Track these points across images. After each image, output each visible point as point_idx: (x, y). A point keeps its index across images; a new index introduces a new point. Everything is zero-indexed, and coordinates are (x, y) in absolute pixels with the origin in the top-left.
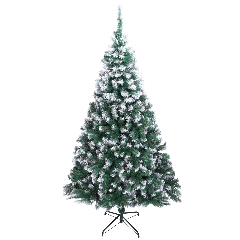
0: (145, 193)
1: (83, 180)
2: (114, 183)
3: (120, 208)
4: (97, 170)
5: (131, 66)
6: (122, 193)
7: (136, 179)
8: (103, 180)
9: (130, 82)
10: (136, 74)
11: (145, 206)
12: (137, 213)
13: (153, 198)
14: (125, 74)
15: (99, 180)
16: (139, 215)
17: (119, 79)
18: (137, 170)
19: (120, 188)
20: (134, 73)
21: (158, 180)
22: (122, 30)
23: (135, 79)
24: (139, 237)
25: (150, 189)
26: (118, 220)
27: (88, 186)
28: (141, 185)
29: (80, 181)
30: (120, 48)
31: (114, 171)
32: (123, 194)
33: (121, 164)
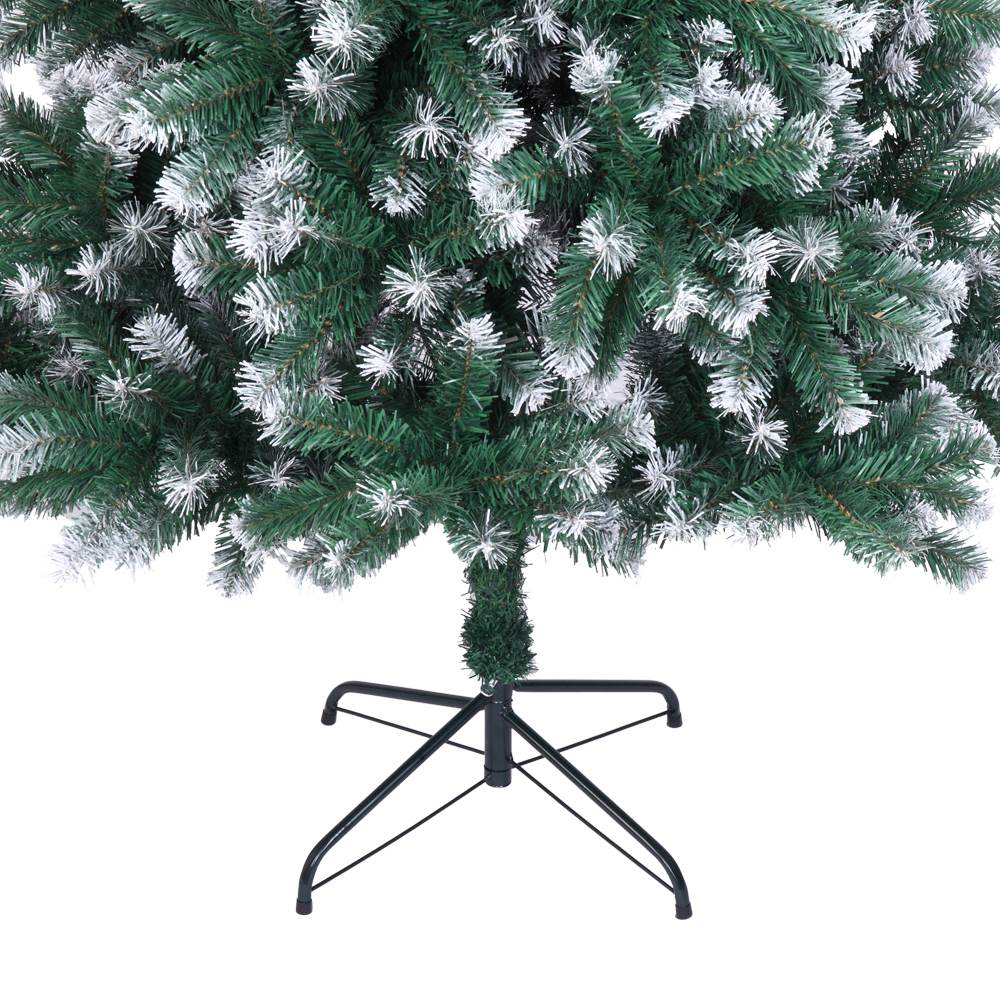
0: (757, 391)
1: (69, 272)
2: (418, 265)
3: (487, 548)
4: (221, 126)
6: (507, 392)
7: (658, 231)
8: (289, 230)
11: (754, 526)
12: (658, 702)
13: (838, 466)
15: (247, 239)
16: (674, 718)
18: (664, 116)
19: (479, 331)
21: (893, 266)
24: (684, 911)
25: (808, 352)
26: (462, 762)
27: (130, 335)
28: (721, 281)
29: (33, 274)
31: (411, 135)
32: (516, 411)
33: (487, 40)
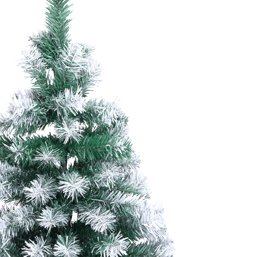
5: (112, 175)
9: (112, 250)
10: (137, 215)
14: (87, 213)
17: (60, 237)
20: (127, 209)
22: (70, 25)
23: (133, 239)
30: (60, 96)
